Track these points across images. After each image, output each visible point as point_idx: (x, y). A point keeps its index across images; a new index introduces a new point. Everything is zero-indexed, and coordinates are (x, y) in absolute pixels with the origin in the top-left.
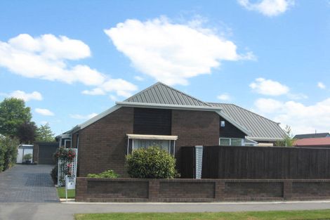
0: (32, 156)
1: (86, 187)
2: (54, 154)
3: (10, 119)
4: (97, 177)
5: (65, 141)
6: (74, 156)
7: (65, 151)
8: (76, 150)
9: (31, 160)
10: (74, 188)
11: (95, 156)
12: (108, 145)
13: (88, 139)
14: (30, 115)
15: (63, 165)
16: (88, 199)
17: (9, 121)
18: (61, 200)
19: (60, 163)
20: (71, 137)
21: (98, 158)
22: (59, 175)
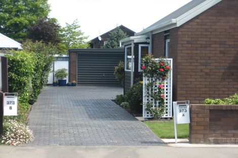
0: (67, 72)
1: (208, 120)
2: (116, 68)
3: (17, 16)
4: (222, 103)
5: (140, 46)
6: (167, 70)
7: (153, 63)
8: (170, 61)
9: (67, 79)
10: (188, 122)
11: (201, 71)
12: (221, 52)
13: (188, 42)
14: (48, 7)
15: (151, 85)
16: (211, 139)
17: (16, 19)
18: (165, 140)
19: (145, 81)
20: (150, 41)
21: (207, 74)
22: (145, 101)
